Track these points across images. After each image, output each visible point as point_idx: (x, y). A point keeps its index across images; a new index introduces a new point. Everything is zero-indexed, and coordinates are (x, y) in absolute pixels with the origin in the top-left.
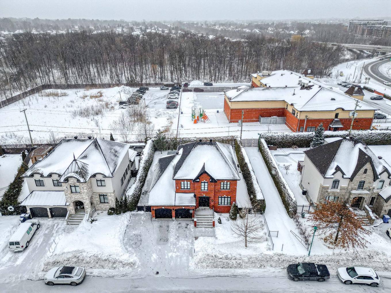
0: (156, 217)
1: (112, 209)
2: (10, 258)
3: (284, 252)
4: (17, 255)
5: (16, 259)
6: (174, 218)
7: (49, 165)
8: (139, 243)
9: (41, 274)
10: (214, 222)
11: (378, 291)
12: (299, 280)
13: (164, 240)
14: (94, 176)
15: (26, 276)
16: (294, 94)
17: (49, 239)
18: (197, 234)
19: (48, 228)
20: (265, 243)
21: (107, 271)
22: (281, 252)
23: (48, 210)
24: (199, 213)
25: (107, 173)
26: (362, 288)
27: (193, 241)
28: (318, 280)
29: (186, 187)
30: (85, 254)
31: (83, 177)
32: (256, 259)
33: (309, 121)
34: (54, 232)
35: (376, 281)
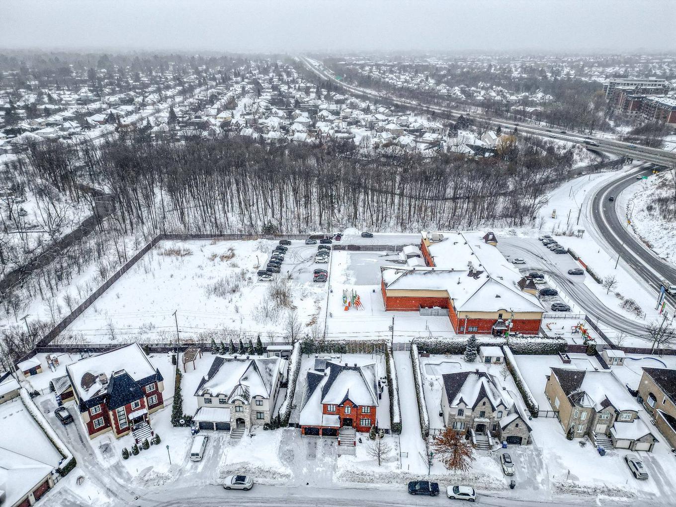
0: (306, 434)
1: (267, 424)
2: (192, 466)
3: (410, 472)
4: (196, 464)
5: (196, 467)
6: (321, 436)
7: (216, 385)
8: (291, 458)
9: (219, 481)
10: (355, 442)
11: (473, 505)
12: (416, 494)
13: (312, 456)
14: (254, 397)
15: (208, 482)
16: (459, 283)
17: (218, 451)
18: (341, 452)
19: (215, 440)
20: (396, 463)
21: (269, 480)
22: (407, 471)
23: (215, 425)
24: (343, 433)
25: (265, 395)
26: (462, 502)
27: (336, 458)
28: (430, 495)
29: (332, 410)
30: (250, 466)
31: (247, 400)
32: (386, 476)
33: (469, 320)
34: (221, 444)
35: (472, 497)
